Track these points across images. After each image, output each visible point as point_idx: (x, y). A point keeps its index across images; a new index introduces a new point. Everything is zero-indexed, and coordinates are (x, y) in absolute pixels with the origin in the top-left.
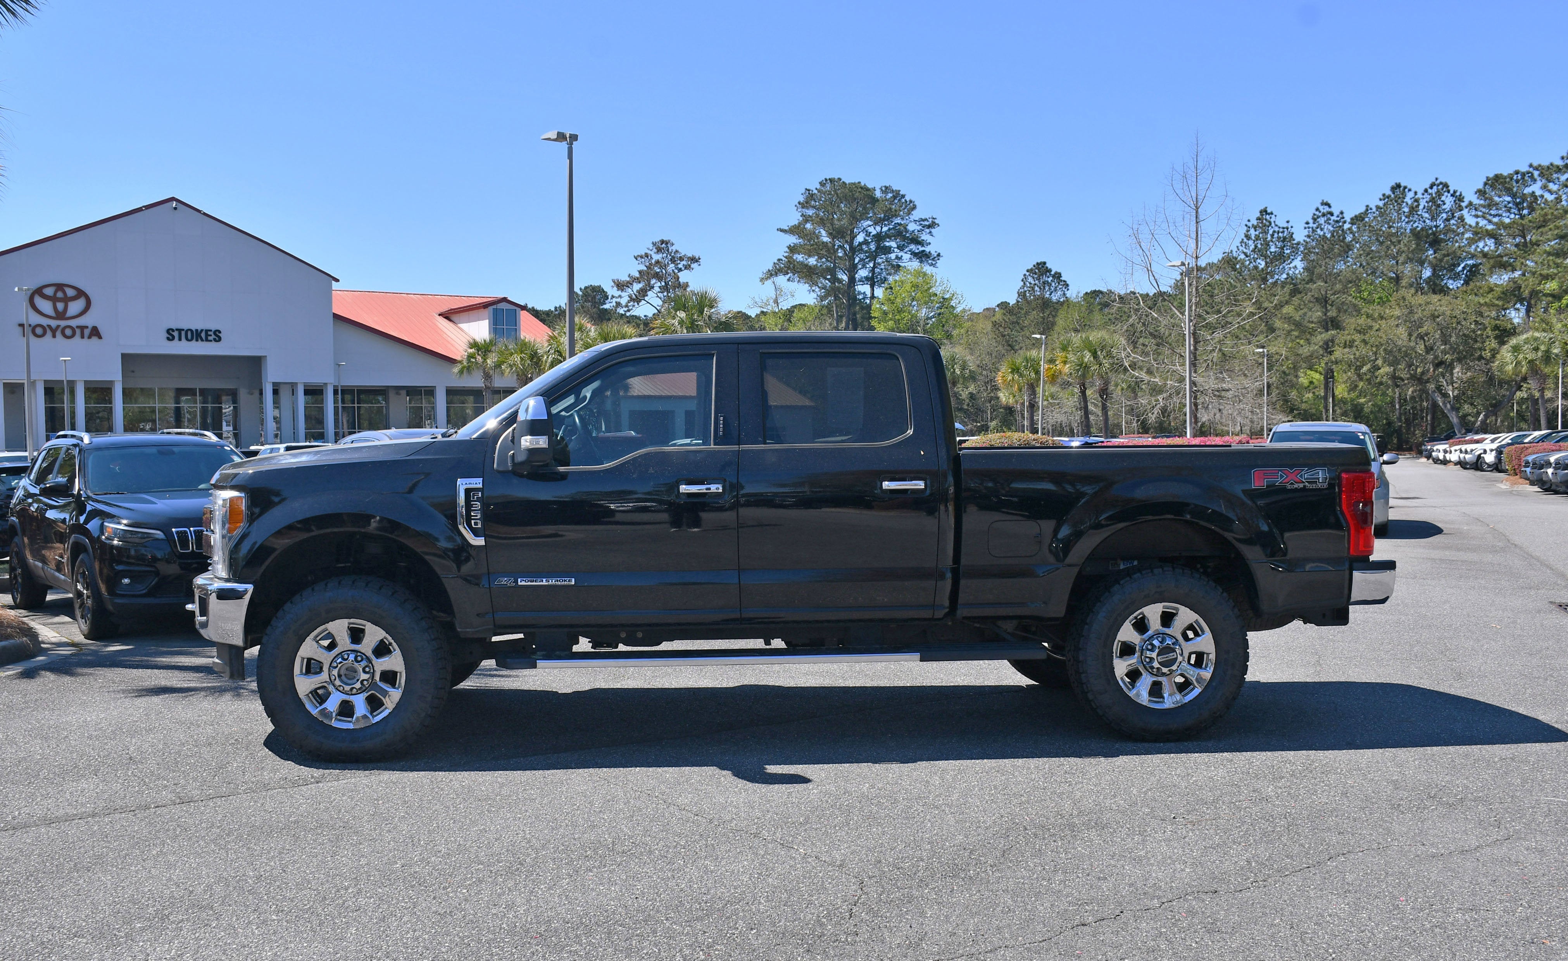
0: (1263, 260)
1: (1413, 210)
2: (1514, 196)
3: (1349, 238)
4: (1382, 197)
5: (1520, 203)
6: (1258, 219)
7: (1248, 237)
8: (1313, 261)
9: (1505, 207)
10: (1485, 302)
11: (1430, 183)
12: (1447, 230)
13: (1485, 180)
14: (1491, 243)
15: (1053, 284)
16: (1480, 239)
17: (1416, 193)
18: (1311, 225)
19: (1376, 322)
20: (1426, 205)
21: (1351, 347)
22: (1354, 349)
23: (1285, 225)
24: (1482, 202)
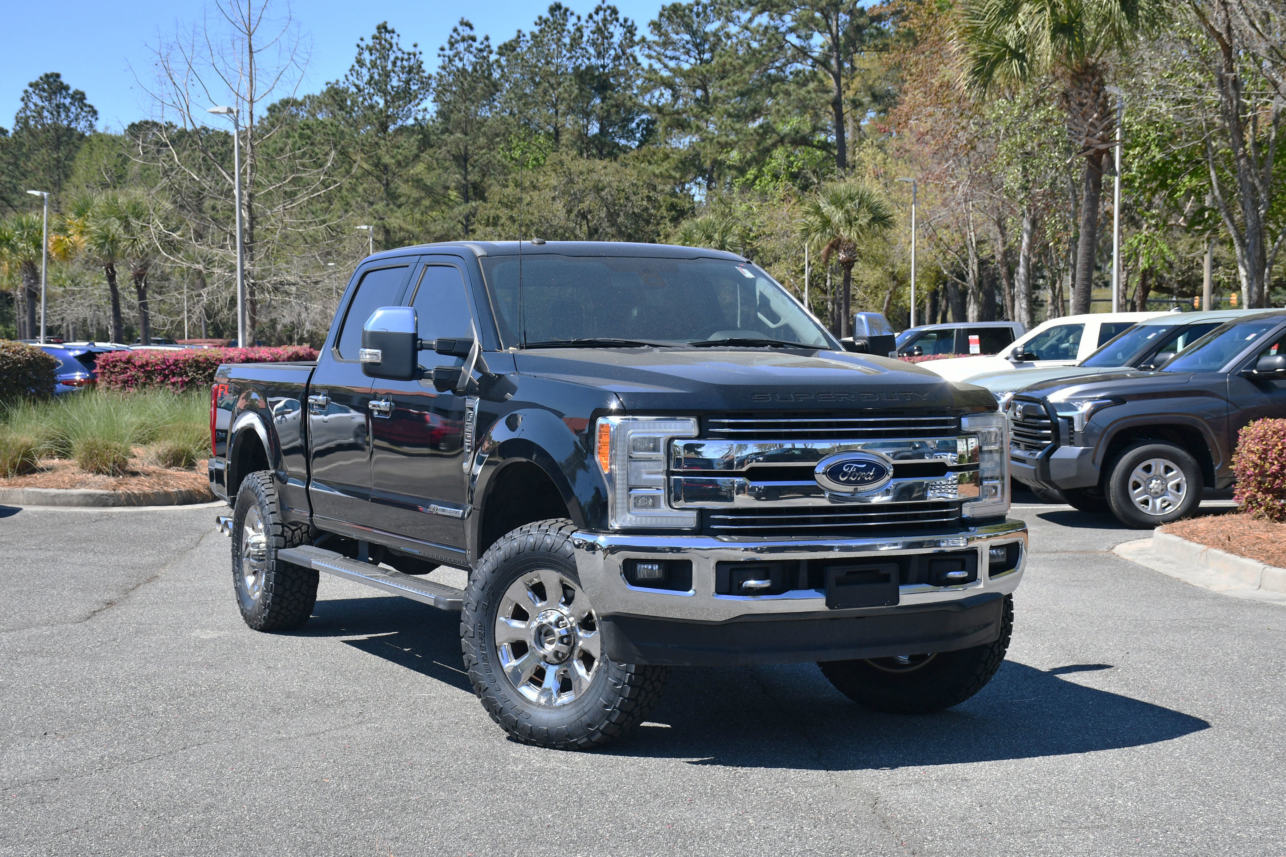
0: (381, 97)
1: (576, 42)
2: (694, 34)
3: (496, 75)
4: (538, 21)
5: (700, 44)
6: (374, 37)
7: (360, 63)
8: (449, 103)
9: (684, 47)
10: (661, 173)
11: (596, 6)
12: (617, 74)
13: (660, 9)
14: (668, 94)
15: (73, 109)
16: (655, 87)
17: (579, 18)
18: (448, 52)
19: (527, 193)
20: (591, 36)
21: (495, 225)
22: (499, 228)
23: (412, 50)
24: (656, 38)
